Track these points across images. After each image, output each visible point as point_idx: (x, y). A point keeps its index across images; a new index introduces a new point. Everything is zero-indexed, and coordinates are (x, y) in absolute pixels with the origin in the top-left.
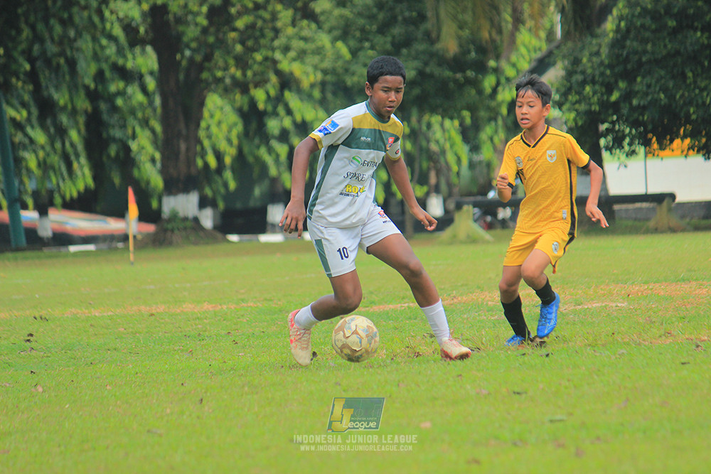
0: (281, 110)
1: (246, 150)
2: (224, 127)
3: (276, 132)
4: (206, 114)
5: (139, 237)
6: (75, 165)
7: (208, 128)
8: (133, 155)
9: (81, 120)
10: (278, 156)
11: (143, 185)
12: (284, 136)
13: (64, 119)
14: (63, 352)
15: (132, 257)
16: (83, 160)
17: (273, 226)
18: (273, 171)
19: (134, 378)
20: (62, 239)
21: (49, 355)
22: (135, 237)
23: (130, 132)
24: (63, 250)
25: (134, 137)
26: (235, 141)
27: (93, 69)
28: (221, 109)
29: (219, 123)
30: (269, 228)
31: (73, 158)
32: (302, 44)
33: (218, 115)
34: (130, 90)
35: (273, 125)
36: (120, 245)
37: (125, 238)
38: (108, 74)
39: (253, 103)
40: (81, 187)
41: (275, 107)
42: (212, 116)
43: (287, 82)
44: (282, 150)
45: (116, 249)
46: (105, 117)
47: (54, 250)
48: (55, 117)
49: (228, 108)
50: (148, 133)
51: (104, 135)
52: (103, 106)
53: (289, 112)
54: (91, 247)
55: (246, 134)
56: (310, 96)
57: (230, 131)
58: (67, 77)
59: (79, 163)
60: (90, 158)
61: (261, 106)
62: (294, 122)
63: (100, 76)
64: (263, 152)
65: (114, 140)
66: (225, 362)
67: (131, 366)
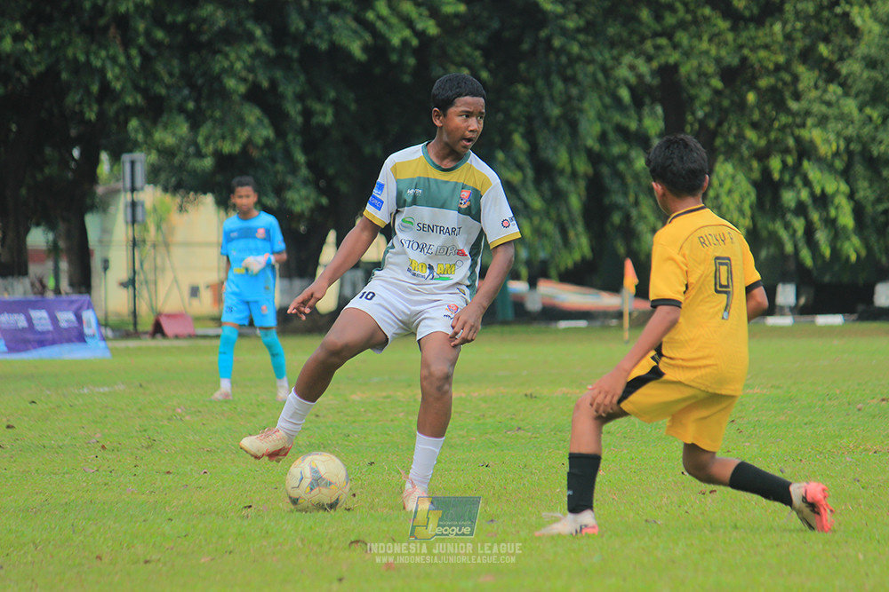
0: (798, 181)
1: (760, 223)
2: (736, 196)
3: (793, 205)
4: (715, 182)
5: (635, 315)
6: (572, 234)
7: (717, 197)
8: (633, 223)
9: (582, 184)
10: (795, 231)
11: (643, 257)
12: (801, 209)
13: (563, 182)
14: (553, 433)
15: (626, 335)
16: (580, 228)
17: (782, 308)
18: (789, 248)
19: (629, 465)
20: (552, 314)
21: (538, 435)
22: (630, 314)
23: (632, 198)
24: (553, 326)
25: (637, 203)
26: (748, 212)
27: (596, 128)
28: (733, 178)
29: (730, 192)
30: (777, 310)
31: (568, 225)
32: (824, 109)
33: (728, 184)
34: (633, 154)
35: (789, 197)
36: (614, 322)
37: (619, 315)
38: (612, 136)
39: (766, 172)
40: (577, 256)
41: (792, 178)
42: (721, 185)
43: (806, 151)
44: (799, 224)
45: (609, 327)
46: (607, 181)
47: (542, 327)
48: (552, 181)
49: (741, 177)
50: (651, 201)
51: (607, 201)
52: (605, 170)
53: (807, 183)
54: (582, 324)
55: (759, 206)
56: (830, 167)
57: (742, 201)
58: (568, 138)
59: (575, 229)
60: (588, 225)
61: (776, 176)
62: (812, 194)
63: (603, 138)
64: (778, 227)
65: (616, 207)
66: (729, 451)
67: (625, 451)
